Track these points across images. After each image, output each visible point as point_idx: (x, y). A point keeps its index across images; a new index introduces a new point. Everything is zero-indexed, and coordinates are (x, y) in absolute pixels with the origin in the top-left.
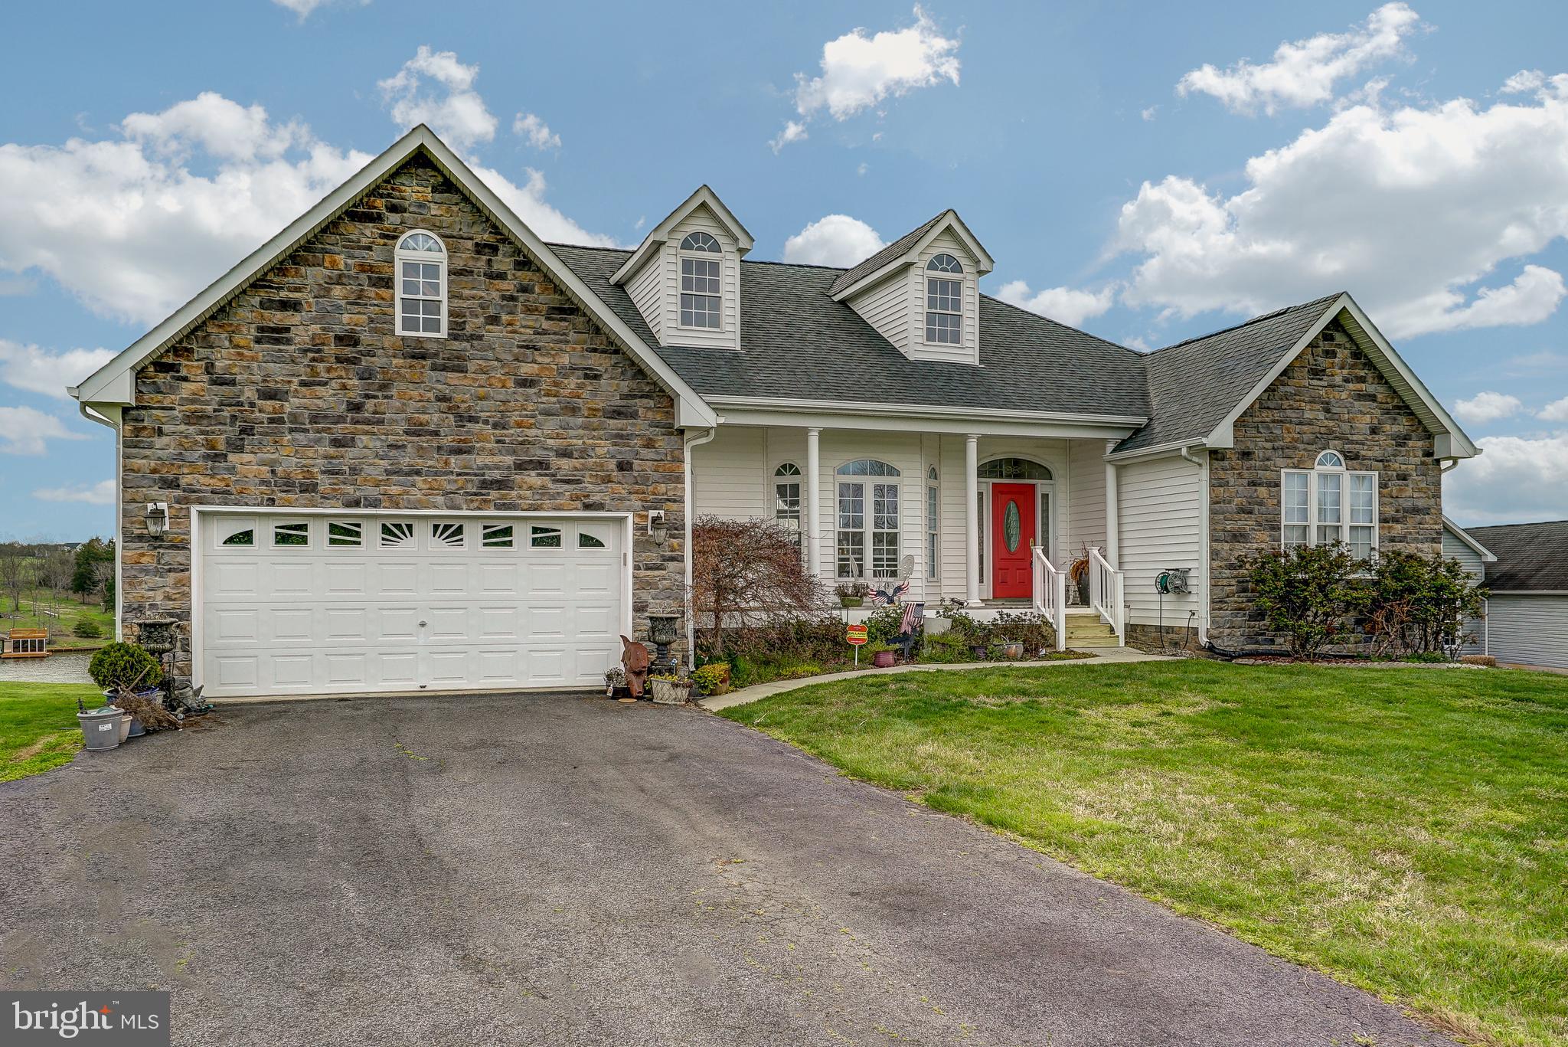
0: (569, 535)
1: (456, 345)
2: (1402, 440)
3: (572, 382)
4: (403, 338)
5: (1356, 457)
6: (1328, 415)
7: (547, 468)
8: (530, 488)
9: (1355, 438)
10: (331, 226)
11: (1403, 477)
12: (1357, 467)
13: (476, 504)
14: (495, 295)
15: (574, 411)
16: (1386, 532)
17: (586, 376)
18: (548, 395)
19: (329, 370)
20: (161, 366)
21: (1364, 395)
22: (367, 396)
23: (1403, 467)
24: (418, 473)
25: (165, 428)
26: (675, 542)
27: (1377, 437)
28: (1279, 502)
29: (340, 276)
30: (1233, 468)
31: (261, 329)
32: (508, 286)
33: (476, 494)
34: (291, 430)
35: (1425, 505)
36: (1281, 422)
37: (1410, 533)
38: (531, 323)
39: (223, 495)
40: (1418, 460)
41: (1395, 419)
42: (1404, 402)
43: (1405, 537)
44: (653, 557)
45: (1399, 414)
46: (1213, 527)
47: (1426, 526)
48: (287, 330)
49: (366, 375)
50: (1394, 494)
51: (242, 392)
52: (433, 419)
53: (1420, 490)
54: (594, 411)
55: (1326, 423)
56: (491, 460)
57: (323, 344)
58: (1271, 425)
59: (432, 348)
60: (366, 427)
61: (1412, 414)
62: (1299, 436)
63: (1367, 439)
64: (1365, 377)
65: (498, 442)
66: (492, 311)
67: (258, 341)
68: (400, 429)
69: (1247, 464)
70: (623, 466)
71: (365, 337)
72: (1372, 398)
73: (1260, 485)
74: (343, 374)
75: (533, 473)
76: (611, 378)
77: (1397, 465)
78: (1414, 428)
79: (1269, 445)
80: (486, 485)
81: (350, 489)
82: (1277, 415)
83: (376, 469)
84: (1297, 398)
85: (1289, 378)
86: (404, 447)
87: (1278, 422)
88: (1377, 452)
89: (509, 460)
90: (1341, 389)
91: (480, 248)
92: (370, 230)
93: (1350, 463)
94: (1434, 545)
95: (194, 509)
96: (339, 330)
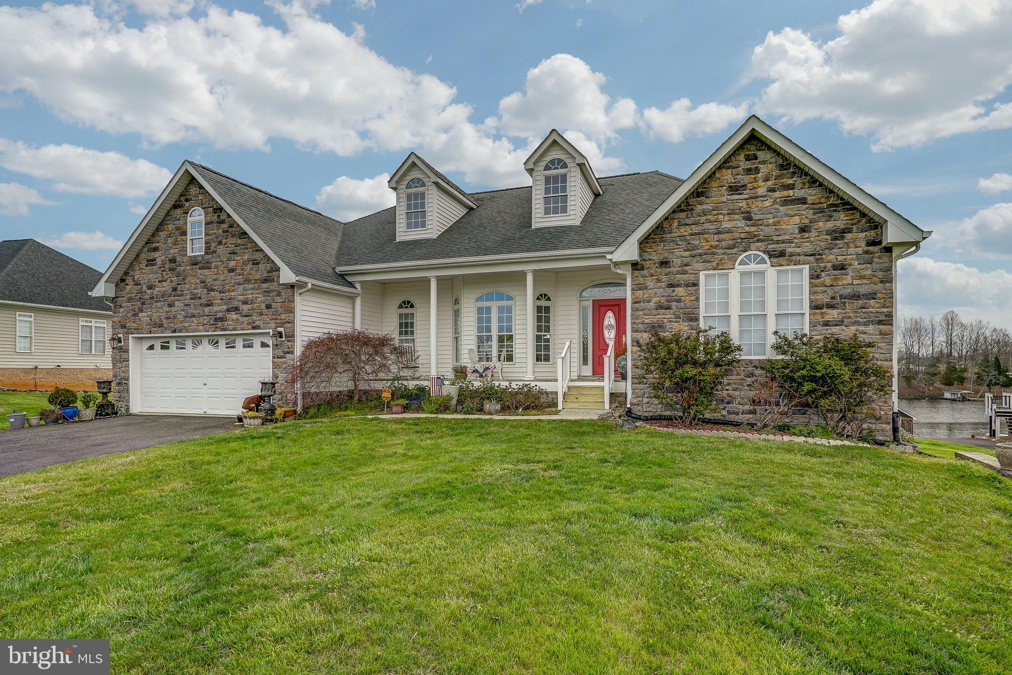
0: (256, 342)
1: (207, 257)
2: (839, 234)
3: (249, 266)
4: (190, 257)
5: (782, 254)
6: (749, 223)
7: (239, 310)
8: (232, 320)
9: (780, 238)
10: (169, 213)
11: (842, 267)
12: (784, 263)
13: (213, 329)
14: (220, 231)
15: (248, 281)
16: (819, 317)
17: (254, 264)
18: (239, 275)
19: (167, 275)
20: (122, 280)
21: (794, 200)
22: (179, 284)
23: (840, 258)
24: (194, 316)
25: (123, 305)
26: (289, 344)
27: (807, 235)
28: (697, 299)
29: (170, 234)
30: (652, 275)
31: (148, 261)
33: (213, 324)
34: (156, 302)
35: (870, 291)
36: (699, 234)
37: (849, 317)
38: (233, 242)
39: (138, 330)
40: (860, 250)
41: (831, 216)
42: (842, 199)
43: (843, 321)
44: (280, 352)
45: (835, 211)
46: (633, 321)
47: (871, 309)
48: (155, 260)
49: (178, 275)
50: (828, 281)
51: (142, 287)
52: (199, 291)
53: (861, 277)
54: (256, 281)
55: (747, 229)
56: (219, 308)
57: (165, 264)
58: (688, 238)
59: (200, 259)
60: (178, 298)
61: (855, 208)
62: (718, 243)
63: (795, 238)
64: (794, 185)
65: (221, 299)
66: (220, 239)
67: (147, 266)
68: (188, 297)
69: (667, 270)
70: (268, 307)
71: (178, 259)
72: (803, 201)
73: (678, 286)
74: (171, 275)
75: (234, 313)
76: (264, 263)
77: (831, 257)
78: (855, 221)
79: (687, 253)
81: (172, 325)
82: (695, 229)
83: (181, 316)
84: (715, 212)
85: (707, 197)
86: (190, 305)
87: (696, 234)
88: (807, 247)
89: (225, 307)
90: (765, 199)
91: (214, 212)
92: (178, 212)
93: (775, 260)
94: (882, 327)
95: (130, 336)
96: (170, 257)
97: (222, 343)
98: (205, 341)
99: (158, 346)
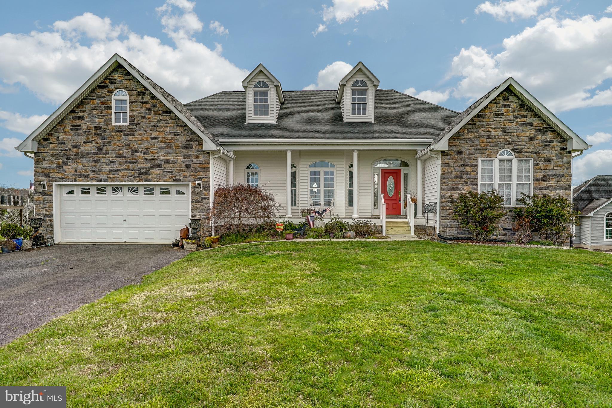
0: (173, 190)
1: (131, 127)
2: (547, 143)
3: (170, 137)
4: (115, 126)
5: (521, 152)
6: (505, 134)
7: (162, 167)
8: (156, 174)
9: (520, 143)
10: (93, 91)
11: (549, 160)
12: (521, 156)
13: (138, 180)
14: (144, 109)
15: (170, 147)
16: (538, 185)
17: (175, 135)
18: (162, 142)
19: (92, 138)
20: (45, 139)
21: (526, 124)
22: (104, 146)
23: (548, 155)
24: (119, 170)
25: (46, 158)
26: (206, 192)
27: (533, 142)
28: (477, 173)
29: (95, 107)
30: (453, 159)
31: (72, 126)
32: (149, 106)
33: (138, 177)
34: (81, 158)
35: (561, 173)
36: (479, 137)
37: (552, 186)
38: (156, 118)
39: (62, 179)
40: (557, 152)
41: (544, 134)
42: (549, 125)
43: (549, 188)
44: (198, 198)
45: (546, 131)
46: (442, 184)
47: (561, 182)
48: (80, 125)
49: (104, 139)
50: (543, 167)
51: (67, 146)
52: (124, 152)
53: (558, 166)
54: (177, 147)
55: (504, 137)
56: (143, 165)
57: (90, 129)
58: (473, 139)
59: (124, 128)
60: (103, 156)
61: (555, 131)
62: (488, 143)
63: (527, 143)
64: (527, 115)
65: (145, 159)
66: (143, 115)
67: (71, 130)
68: (114, 156)
69: (461, 157)
70: (187, 166)
71: (103, 126)
72: (531, 124)
73: (467, 166)
74: (96, 138)
75: (157, 169)
76: (183, 135)
77: (544, 155)
78: (555, 137)
79: (472, 148)
80: (141, 174)
81: (98, 176)
82: (477, 135)
83: (106, 170)
84: (487, 127)
85: (483, 118)
86: (115, 162)
87: (477, 138)
88: (533, 149)
89: (149, 165)
90: (513, 121)
91: (139, 93)
92: (104, 91)
93: (517, 154)
94: (566, 191)
95: (54, 183)
96: (95, 124)
97: (141, 190)
98: (125, 190)
99: (78, 191)
